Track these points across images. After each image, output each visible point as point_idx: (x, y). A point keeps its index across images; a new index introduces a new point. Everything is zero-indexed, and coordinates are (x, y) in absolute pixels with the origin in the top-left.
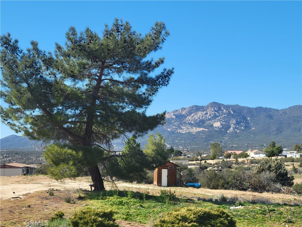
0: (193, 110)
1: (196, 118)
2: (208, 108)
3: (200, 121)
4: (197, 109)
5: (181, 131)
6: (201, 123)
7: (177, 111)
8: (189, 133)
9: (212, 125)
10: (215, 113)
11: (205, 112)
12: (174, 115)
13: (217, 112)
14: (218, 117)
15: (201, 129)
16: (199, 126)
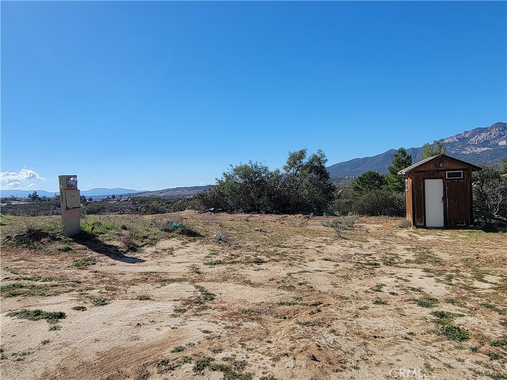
0: (477, 132)
1: (480, 139)
2: (492, 129)
3: (484, 142)
4: (480, 131)
5: (464, 152)
6: (485, 143)
7: (460, 135)
8: (473, 153)
9: (497, 144)
10: (500, 133)
11: (489, 133)
12: (457, 138)
13: (502, 131)
14: (503, 136)
15: (486, 149)
16: (484, 147)
